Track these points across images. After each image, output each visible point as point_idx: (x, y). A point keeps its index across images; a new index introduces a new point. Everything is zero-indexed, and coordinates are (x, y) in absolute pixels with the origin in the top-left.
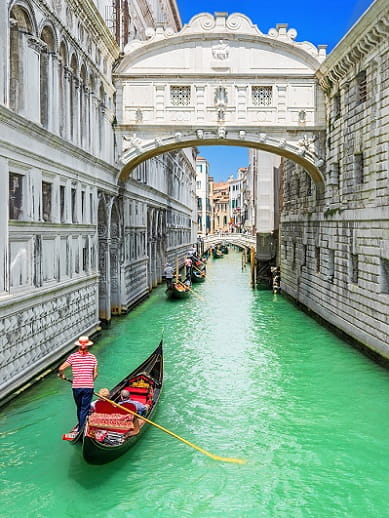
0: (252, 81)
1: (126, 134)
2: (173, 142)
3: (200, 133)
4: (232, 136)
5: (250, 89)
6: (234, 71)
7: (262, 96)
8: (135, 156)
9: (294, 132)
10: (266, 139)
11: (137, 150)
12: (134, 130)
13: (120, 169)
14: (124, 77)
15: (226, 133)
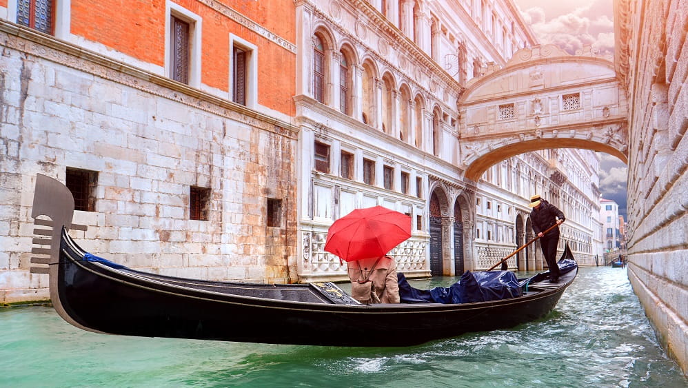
0: (561, 91)
1: (468, 144)
2: (501, 145)
3: (522, 136)
4: (548, 136)
5: (561, 98)
6: (548, 86)
7: (572, 102)
8: (475, 158)
9: (600, 125)
10: (575, 134)
11: (475, 154)
12: (474, 140)
13: (465, 169)
14: (466, 105)
15: (542, 134)
